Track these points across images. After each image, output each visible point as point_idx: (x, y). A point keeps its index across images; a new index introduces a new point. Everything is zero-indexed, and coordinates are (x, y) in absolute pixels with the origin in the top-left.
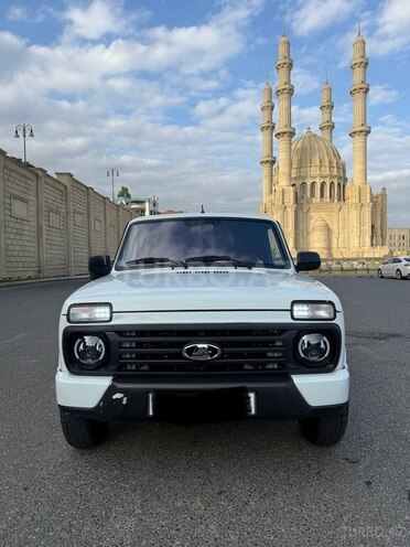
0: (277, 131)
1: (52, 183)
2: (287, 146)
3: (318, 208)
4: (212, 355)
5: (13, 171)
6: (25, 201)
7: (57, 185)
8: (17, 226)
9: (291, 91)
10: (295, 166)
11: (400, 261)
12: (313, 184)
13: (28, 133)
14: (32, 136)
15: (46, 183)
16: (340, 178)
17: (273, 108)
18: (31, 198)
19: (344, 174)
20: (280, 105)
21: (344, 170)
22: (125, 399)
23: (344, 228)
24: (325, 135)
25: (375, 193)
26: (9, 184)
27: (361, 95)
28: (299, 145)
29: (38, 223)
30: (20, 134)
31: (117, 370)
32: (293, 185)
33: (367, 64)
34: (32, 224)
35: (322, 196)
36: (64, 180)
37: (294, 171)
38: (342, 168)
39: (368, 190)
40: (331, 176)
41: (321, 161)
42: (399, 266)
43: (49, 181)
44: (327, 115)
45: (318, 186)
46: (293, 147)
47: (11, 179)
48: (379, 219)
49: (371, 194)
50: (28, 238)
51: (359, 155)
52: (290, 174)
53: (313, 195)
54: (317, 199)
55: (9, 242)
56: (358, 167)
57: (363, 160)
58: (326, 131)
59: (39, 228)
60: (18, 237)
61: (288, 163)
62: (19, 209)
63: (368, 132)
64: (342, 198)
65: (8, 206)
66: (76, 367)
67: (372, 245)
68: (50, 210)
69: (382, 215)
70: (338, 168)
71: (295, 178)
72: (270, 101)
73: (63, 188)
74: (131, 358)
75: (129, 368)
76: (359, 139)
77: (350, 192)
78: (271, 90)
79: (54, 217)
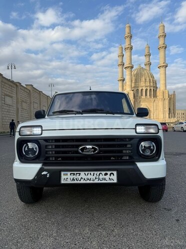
0: (125, 66)
1: (23, 89)
2: (130, 73)
3: (145, 101)
4: (94, 151)
5: (6, 83)
6: (12, 97)
7: (26, 90)
8: (7, 108)
9: (131, 48)
10: (133, 82)
11: (183, 123)
12: (142, 90)
13: (13, 67)
14: (15, 68)
15: (21, 89)
16: (154, 87)
17: (123, 56)
18: (14, 96)
19: (156, 85)
20: (127, 54)
21: (156, 83)
22: (48, 175)
23: (156, 110)
24: (147, 68)
25: (170, 94)
26: (4, 89)
27: (163, 49)
28: (135, 72)
29: (17, 107)
30: (10, 68)
31: (45, 160)
32: (133, 90)
33: (165, 36)
34: (15, 107)
35: (146, 95)
36: (29, 88)
37: (133, 84)
38: (155, 83)
39: (167, 92)
40: (150, 86)
41: (145, 80)
42: (183, 125)
43: (22, 88)
44: (148, 59)
45: (144, 91)
46: (132, 73)
47: (5, 87)
48: (172, 105)
49: (169, 94)
50: (12, 114)
51: (162, 77)
52: (131, 85)
53: (142, 95)
54: (144, 97)
55: (4, 115)
56: (162, 82)
57: (164, 79)
58: (148, 66)
59: (18, 109)
60: (8, 113)
61: (130, 80)
62: (8, 100)
63: (167, 66)
64: (155, 96)
65: (3, 99)
66: (24, 159)
67: (169, 117)
68: (22, 101)
69: (173, 104)
70: (153, 82)
71: (134, 87)
72: (122, 53)
73: (28, 92)
74: (52, 154)
75: (51, 159)
76: (162, 70)
77: (159, 93)
78: (122, 48)
79: (24, 104)
